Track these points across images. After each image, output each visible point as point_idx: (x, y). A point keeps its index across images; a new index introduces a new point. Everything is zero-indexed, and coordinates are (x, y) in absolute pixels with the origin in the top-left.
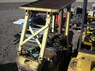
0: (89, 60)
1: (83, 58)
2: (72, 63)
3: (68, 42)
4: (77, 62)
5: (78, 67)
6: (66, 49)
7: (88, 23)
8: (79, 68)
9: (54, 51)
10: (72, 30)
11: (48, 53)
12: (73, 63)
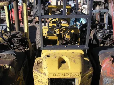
0: (56, 57)
1: (48, 56)
2: (36, 65)
3: (29, 40)
4: (42, 62)
5: (43, 68)
6: (29, 49)
7: (50, 14)
8: (45, 69)
9: (12, 55)
10: (35, 25)
11: (5, 59)
12: (38, 64)
